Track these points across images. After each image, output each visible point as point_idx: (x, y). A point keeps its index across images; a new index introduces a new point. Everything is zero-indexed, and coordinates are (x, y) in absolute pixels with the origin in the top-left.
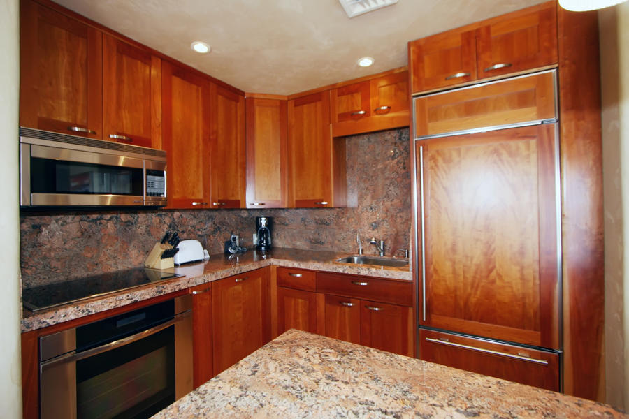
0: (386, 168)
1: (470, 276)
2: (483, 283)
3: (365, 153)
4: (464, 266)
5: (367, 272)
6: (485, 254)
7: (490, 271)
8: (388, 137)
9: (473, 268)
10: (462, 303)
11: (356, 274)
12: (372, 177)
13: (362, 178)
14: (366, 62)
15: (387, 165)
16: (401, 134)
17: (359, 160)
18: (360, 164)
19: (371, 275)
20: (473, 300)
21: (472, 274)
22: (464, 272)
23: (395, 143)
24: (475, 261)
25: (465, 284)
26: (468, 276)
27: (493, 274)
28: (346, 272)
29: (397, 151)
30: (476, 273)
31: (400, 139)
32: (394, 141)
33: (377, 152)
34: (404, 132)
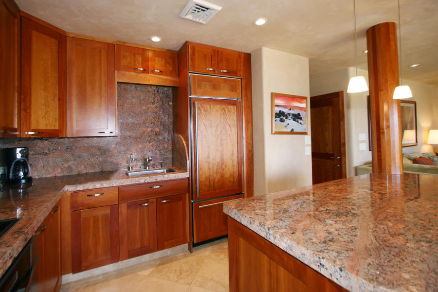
0: (148, 109)
1: (215, 168)
2: (220, 171)
3: (133, 97)
4: (213, 164)
5: (162, 178)
6: (221, 157)
7: (222, 164)
8: (149, 89)
9: (216, 164)
10: (212, 183)
11: (154, 181)
12: (138, 114)
13: (131, 115)
14: (156, 39)
15: (149, 108)
16: (159, 89)
17: (128, 101)
18: (129, 104)
19: (165, 179)
20: (216, 180)
21: (216, 167)
22: (213, 167)
23: (155, 94)
24: (217, 161)
25: (213, 173)
26: (214, 168)
27: (224, 166)
28: (146, 181)
29: (156, 99)
30: (217, 166)
31: (158, 92)
32: (153, 92)
33: (142, 98)
34: (160, 89)
